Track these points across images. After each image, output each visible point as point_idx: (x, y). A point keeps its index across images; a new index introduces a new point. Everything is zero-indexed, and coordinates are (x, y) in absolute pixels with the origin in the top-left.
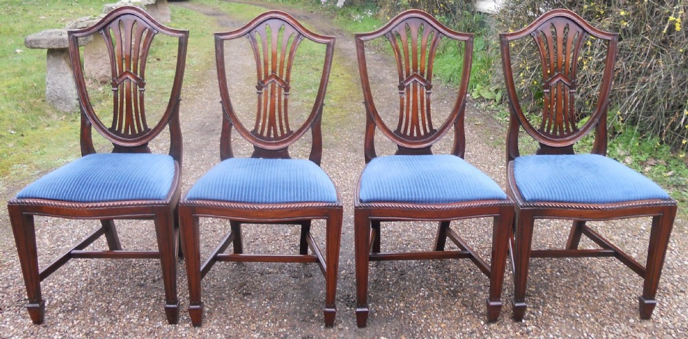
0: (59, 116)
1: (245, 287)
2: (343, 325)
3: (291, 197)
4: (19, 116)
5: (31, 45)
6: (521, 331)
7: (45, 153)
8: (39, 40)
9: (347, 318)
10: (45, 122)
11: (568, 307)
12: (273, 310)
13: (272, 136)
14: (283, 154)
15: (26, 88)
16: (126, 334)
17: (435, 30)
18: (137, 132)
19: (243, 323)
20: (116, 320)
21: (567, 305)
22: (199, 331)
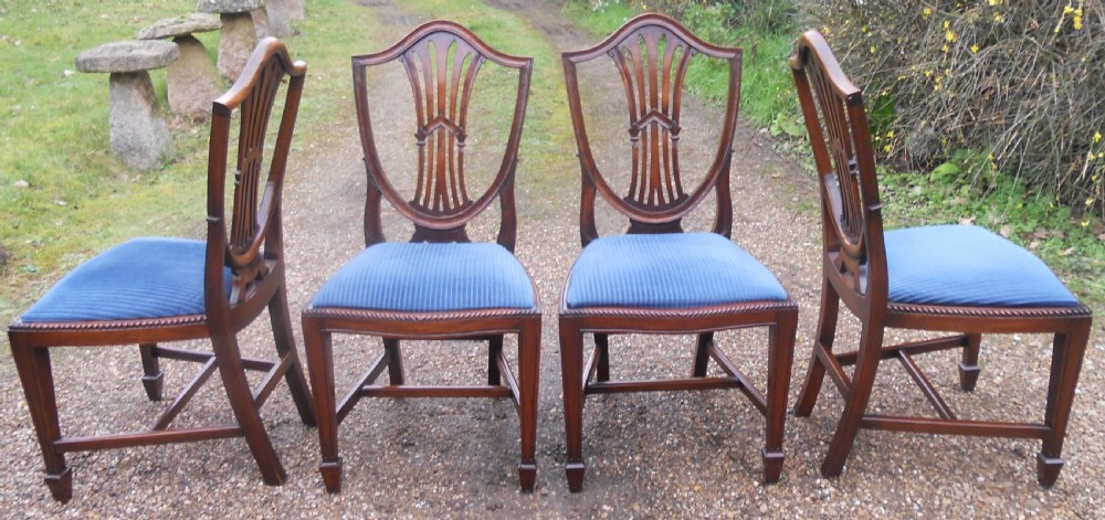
0: (131, 177)
1: (406, 434)
2: (549, 489)
3: (464, 302)
4: (70, 178)
5: (86, 67)
6: (812, 495)
7: (110, 235)
8: (97, 60)
9: (556, 480)
10: (109, 186)
11: (888, 460)
12: (446, 468)
13: (441, 209)
14: (459, 236)
15: (80, 134)
16: (230, 504)
17: (683, 44)
19: (400, 486)
20: (216, 484)
21: (885, 457)
22: (336, 499)
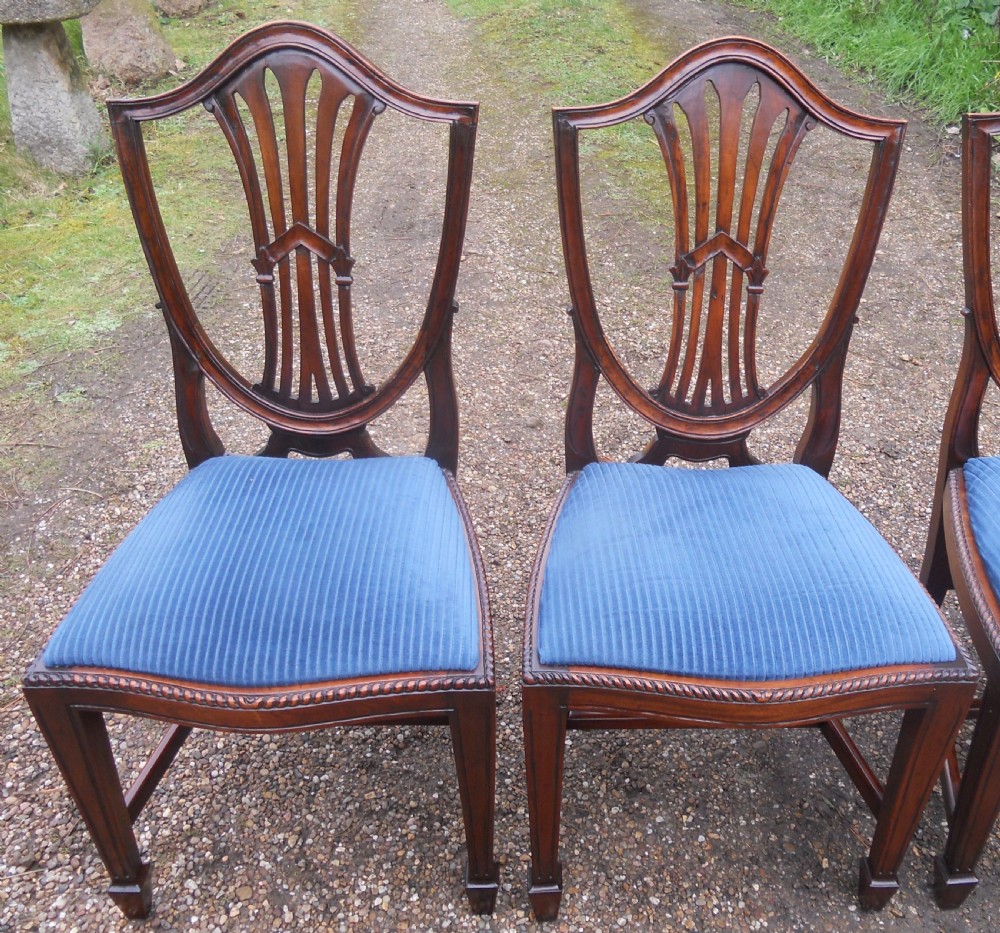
0: (51, 187)
7: (38, 302)
10: (22, 205)
12: (715, 847)
13: (708, 402)
14: (734, 452)
18: (336, 396)
19: (654, 900)
